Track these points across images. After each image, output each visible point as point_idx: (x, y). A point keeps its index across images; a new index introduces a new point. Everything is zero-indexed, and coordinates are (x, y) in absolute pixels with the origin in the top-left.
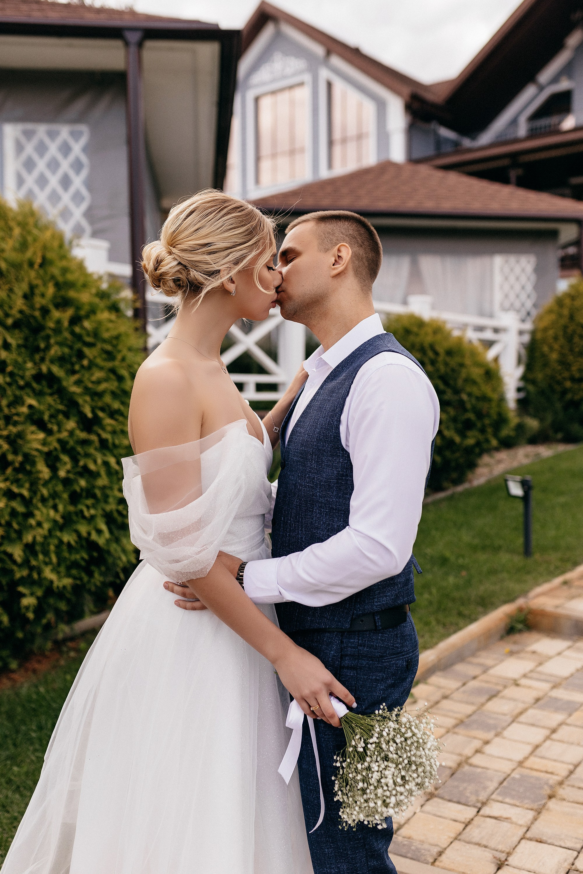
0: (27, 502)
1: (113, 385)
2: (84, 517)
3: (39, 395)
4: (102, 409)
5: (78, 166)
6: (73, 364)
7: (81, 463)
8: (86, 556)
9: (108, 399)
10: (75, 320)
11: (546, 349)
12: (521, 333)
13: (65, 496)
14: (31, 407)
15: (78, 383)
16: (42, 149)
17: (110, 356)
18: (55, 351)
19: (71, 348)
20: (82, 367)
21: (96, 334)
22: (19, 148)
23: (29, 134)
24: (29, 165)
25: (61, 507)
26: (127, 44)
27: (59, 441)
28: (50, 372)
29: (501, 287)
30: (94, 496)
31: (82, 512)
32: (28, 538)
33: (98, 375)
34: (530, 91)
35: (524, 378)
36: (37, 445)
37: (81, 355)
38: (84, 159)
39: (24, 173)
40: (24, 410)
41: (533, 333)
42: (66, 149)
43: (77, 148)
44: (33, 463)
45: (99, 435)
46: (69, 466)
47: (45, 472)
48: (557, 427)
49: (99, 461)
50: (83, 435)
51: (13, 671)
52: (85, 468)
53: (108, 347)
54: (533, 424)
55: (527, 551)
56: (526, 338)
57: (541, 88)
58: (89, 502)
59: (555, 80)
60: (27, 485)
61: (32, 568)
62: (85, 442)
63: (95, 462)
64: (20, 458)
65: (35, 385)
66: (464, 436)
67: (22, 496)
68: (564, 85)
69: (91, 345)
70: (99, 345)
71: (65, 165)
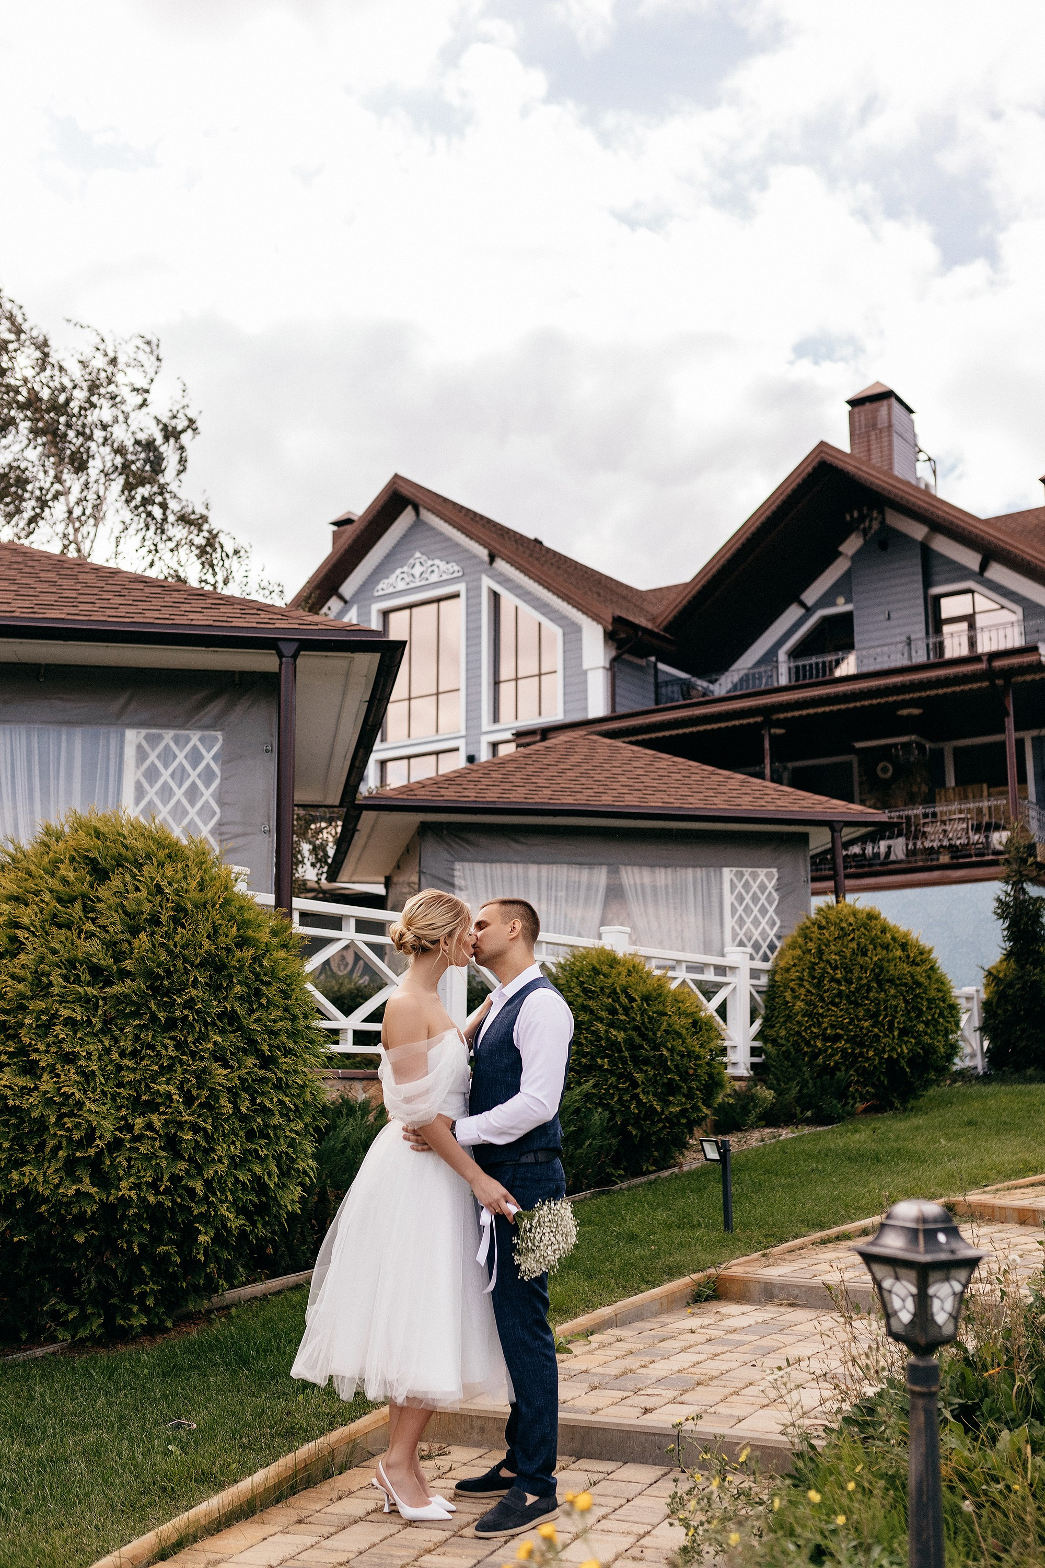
0: (208, 1137)
1: (288, 1024)
2: (258, 1157)
3: (222, 1032)
4: (278, 1048)
5: (208, 776)
6: (251, 1003)
7: (258, 1101)
8: (256, 1200)
9: (283, 1038)
10: (255, 959)
11: (788, 995)
12: (755, 974)
13: (242, 1134)
14: (215, 1043)
15: (258, 1021)
16: (167, 757)
17: (286, 995)
18: (238, 989)
19: (249, 986)
20: (261, 1005)
21: (273, 974)
22: (142, 755)
23: (153, 741)
24: (152, 774)
25: (238, 1144)
26: (281, 655)
27: (240, 1078)
28: (234, 1010)
29: (734, 910)
30: (267, 1136)
31: (256, 1150)
32: (209, 1173)
33: (276, 1013)
34: (793, 613)
35: (760, 1036)
36: (221, 1080)
37: (258, 993)
38: (216, 768)
39: (146, 785)
40: (211, 1046)
41: (772, 973)
42: (195, 758)
43: (208, 757)
44: (217, 1099)
45: (275, 1073)
46: (247, 1103)
47: (228, 1108)
48: (804, 1101)
49: (275, 1100)
50: (261, 1072)
51: (167, 1330)
52: (262, 1105)
53: (285, 987)
54: (767, 1094)
55: (728, 1225)
56: (764, 980)
57: (809, 611)
58: (263, 1142)
59: (827, 599)
60: (210, 1120)
61: (210, 1204)
62: (263, 1080)
63: (271, 1101)
64: (205, 1093)
65: (218, 1023)
66: (667, 1103)
67: (205, 1129)
68: (841, 607)
69: (268, 984)
70: (276, 985)
71: (194, 775)
